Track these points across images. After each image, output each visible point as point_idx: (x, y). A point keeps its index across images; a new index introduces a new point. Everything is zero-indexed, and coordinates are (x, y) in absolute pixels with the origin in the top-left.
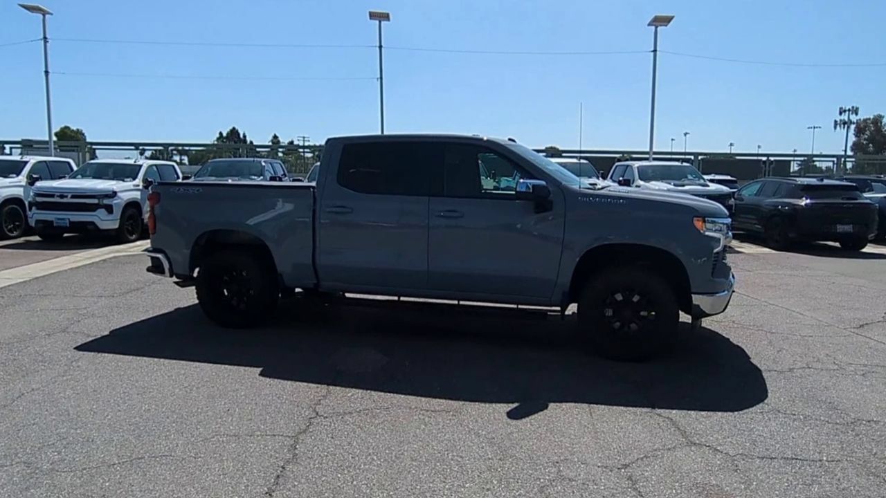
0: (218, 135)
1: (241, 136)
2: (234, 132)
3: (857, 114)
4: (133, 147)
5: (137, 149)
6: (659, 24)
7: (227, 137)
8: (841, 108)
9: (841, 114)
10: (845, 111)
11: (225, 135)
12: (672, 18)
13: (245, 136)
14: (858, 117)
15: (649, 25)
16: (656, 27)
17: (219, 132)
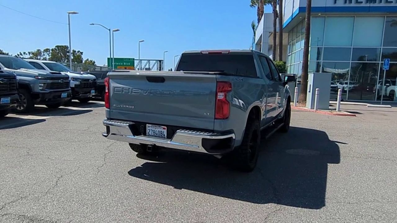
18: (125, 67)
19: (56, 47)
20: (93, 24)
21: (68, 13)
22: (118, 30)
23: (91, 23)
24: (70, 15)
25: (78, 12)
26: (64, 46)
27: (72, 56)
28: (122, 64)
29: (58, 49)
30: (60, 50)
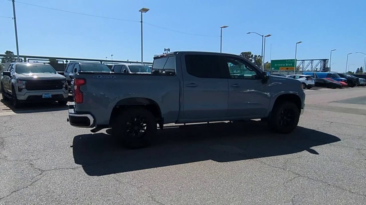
3: (169, 51)
6: (144, 11)
8: (165, 49)
9: (165, 51)
10: (166, 50)
12: (149, 10)
14: (170, 52)
15: (140, 11)
16: (142, 12)
18: (287, 68)
19: (241, 54)
20: (250, 33)
21: (220, 27)
22: (269, 35)
23: (248, 32)
24: (222, 29)
25: (228, 26)
26: (248, 52)
27: (254, 60)
28: (284, 65)
29: (243, 55)
30: (244, 56)
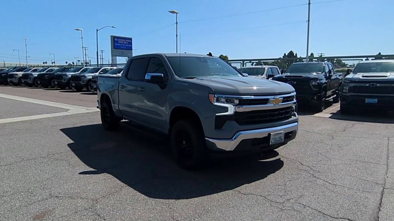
0: (283, 55)
1: (295, 55)
2: (291, 53)
4: (249, 62)
5: (250, 62)
7: (288, 56)
11: (287, 55)
13: (296, 55)
17: (284, 53)
